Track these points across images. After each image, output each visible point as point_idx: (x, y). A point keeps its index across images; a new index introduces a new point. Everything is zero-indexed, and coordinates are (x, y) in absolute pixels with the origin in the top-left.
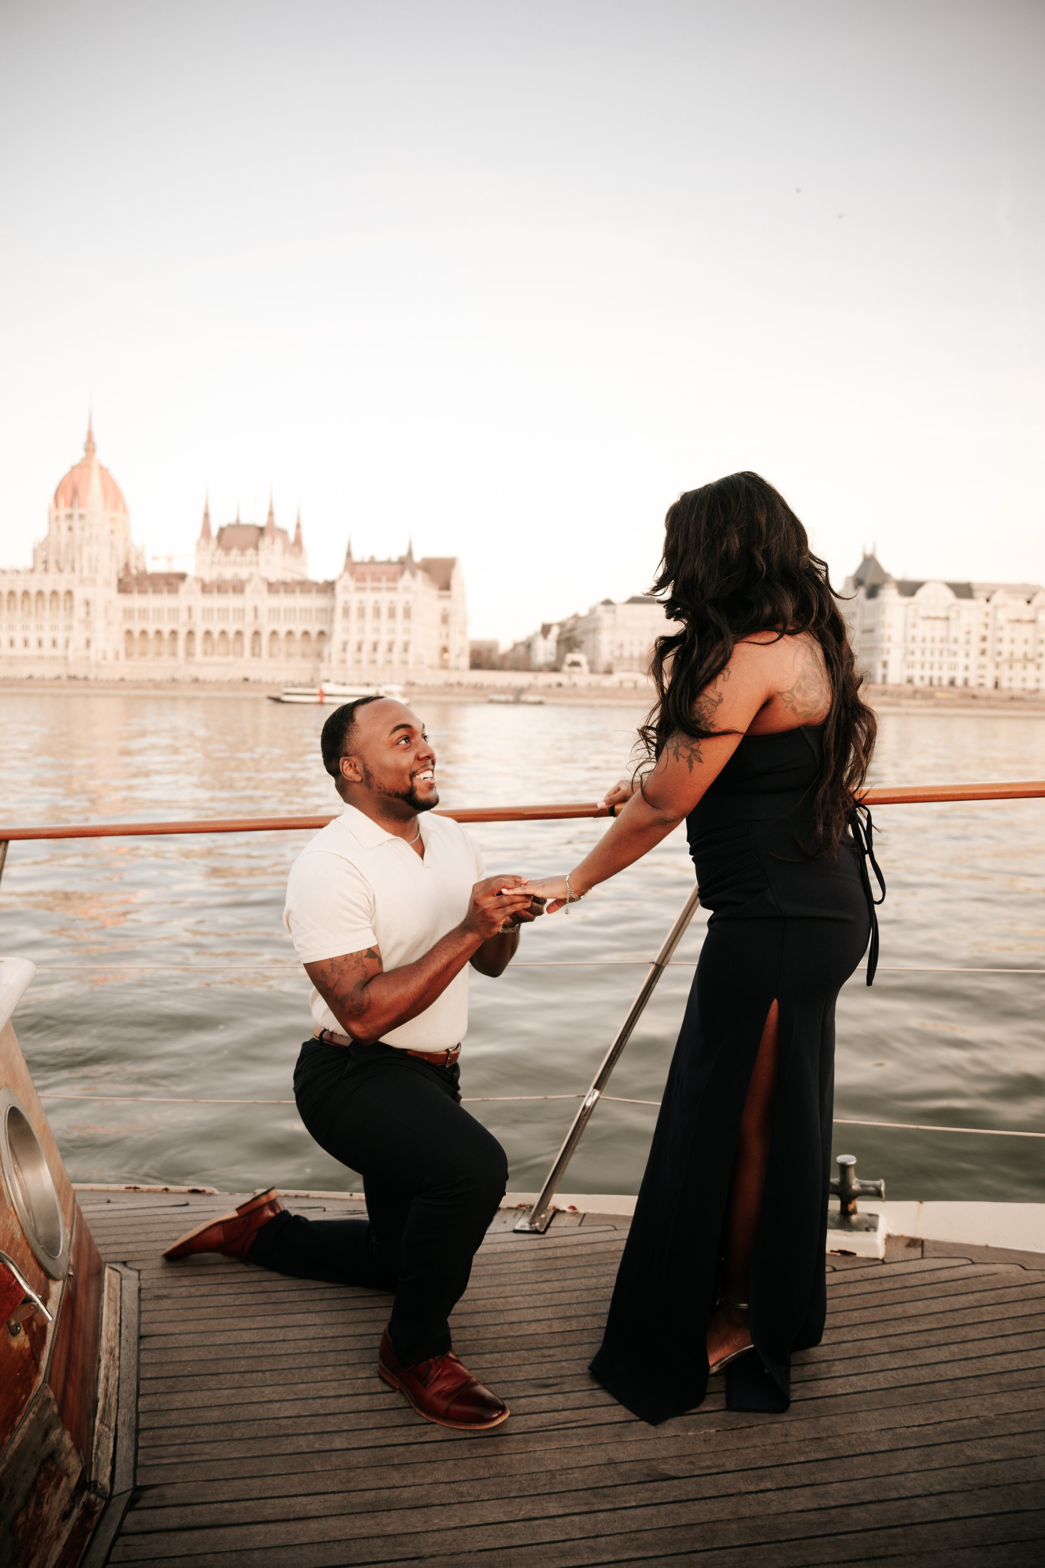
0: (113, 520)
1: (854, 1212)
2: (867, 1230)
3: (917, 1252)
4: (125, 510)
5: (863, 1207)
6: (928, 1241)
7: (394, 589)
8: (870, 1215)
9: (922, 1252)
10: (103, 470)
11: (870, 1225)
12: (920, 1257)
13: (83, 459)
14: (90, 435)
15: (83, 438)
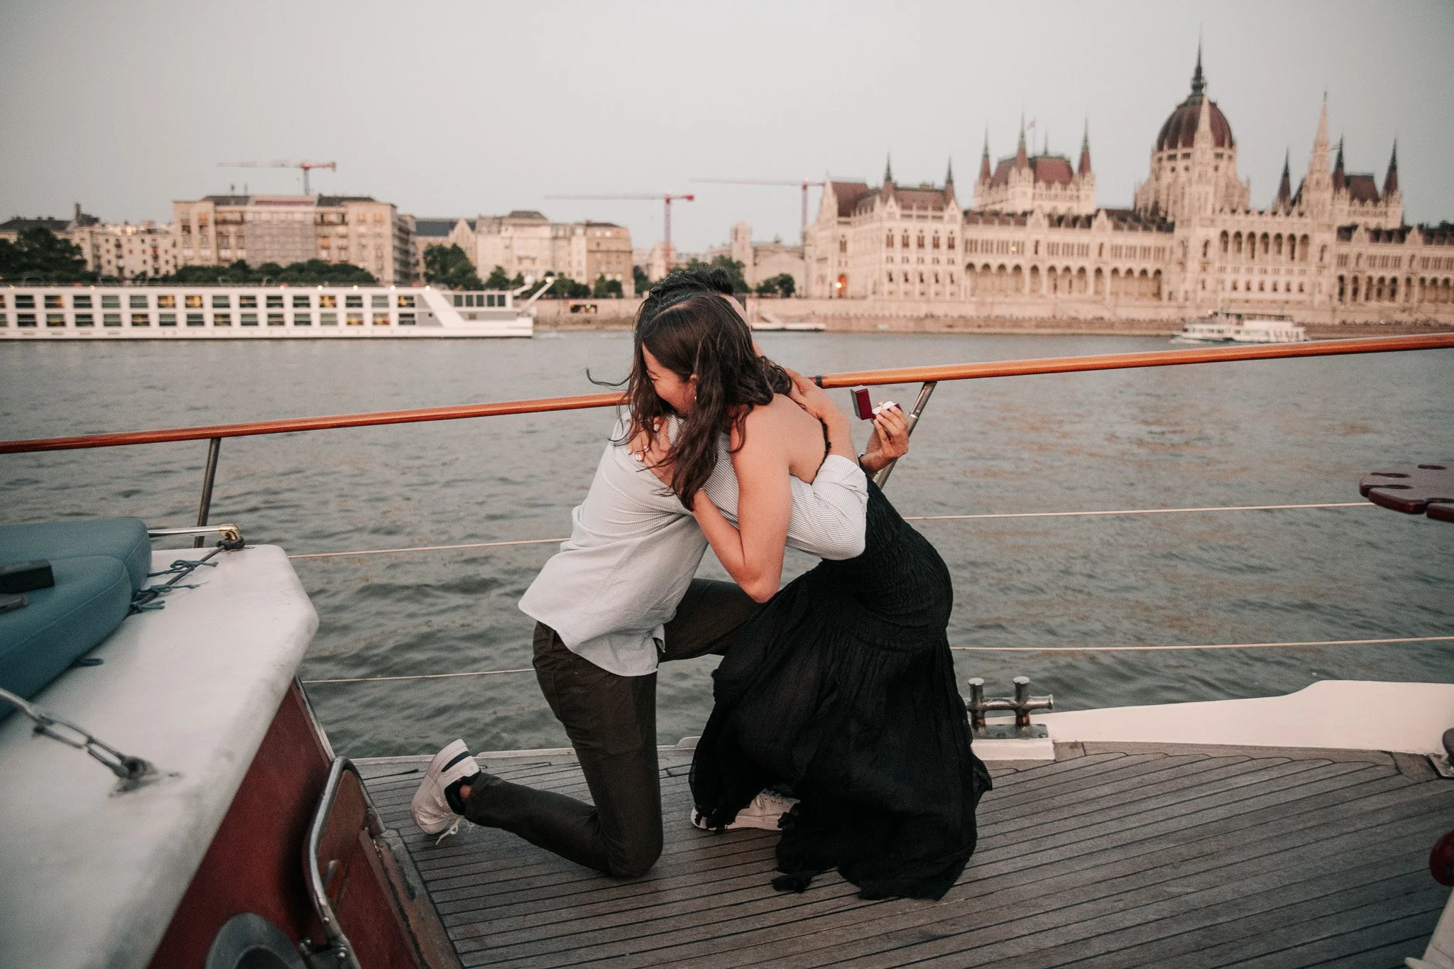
0: (1219, 156)
1: (1028, 724)
2: (1040, 736)
3: (1080, 752)
4: (1231, 144)
5: (1035, 719)
6: (1087, 742)
8: (1040, 725)
9: (1085, 751)
10: (1213, 105)
11: (1041, 733)
12: (1083, 754)
13: (1190, 97)
14: (1199, 71)
15: (1192, 74)
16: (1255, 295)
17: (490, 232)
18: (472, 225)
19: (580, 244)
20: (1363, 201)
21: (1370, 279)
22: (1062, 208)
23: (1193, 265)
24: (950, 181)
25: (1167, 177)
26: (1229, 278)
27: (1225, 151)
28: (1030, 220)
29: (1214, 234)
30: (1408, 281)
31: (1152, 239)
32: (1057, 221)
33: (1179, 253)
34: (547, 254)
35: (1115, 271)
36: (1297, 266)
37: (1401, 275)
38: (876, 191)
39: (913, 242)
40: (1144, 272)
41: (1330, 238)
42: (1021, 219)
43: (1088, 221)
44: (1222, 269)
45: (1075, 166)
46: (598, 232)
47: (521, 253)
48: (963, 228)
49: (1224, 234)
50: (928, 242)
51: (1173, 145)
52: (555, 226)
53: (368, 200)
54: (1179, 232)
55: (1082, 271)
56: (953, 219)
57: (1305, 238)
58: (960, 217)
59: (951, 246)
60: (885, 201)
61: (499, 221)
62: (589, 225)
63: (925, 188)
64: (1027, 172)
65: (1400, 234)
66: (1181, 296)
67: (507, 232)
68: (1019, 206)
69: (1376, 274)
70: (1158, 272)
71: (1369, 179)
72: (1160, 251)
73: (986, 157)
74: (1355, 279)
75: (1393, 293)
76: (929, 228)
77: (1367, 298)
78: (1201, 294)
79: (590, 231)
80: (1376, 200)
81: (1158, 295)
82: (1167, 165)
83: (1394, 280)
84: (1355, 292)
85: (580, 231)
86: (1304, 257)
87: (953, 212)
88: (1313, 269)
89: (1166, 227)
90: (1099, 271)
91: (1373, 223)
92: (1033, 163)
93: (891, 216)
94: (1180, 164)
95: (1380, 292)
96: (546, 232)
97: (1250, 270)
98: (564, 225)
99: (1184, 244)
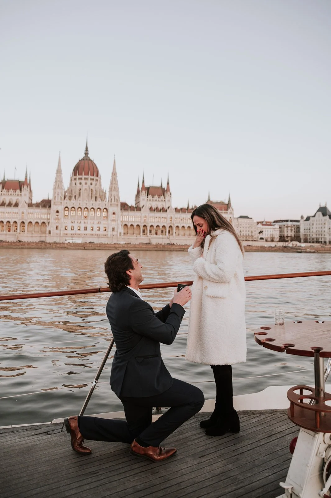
7: (227, 213)
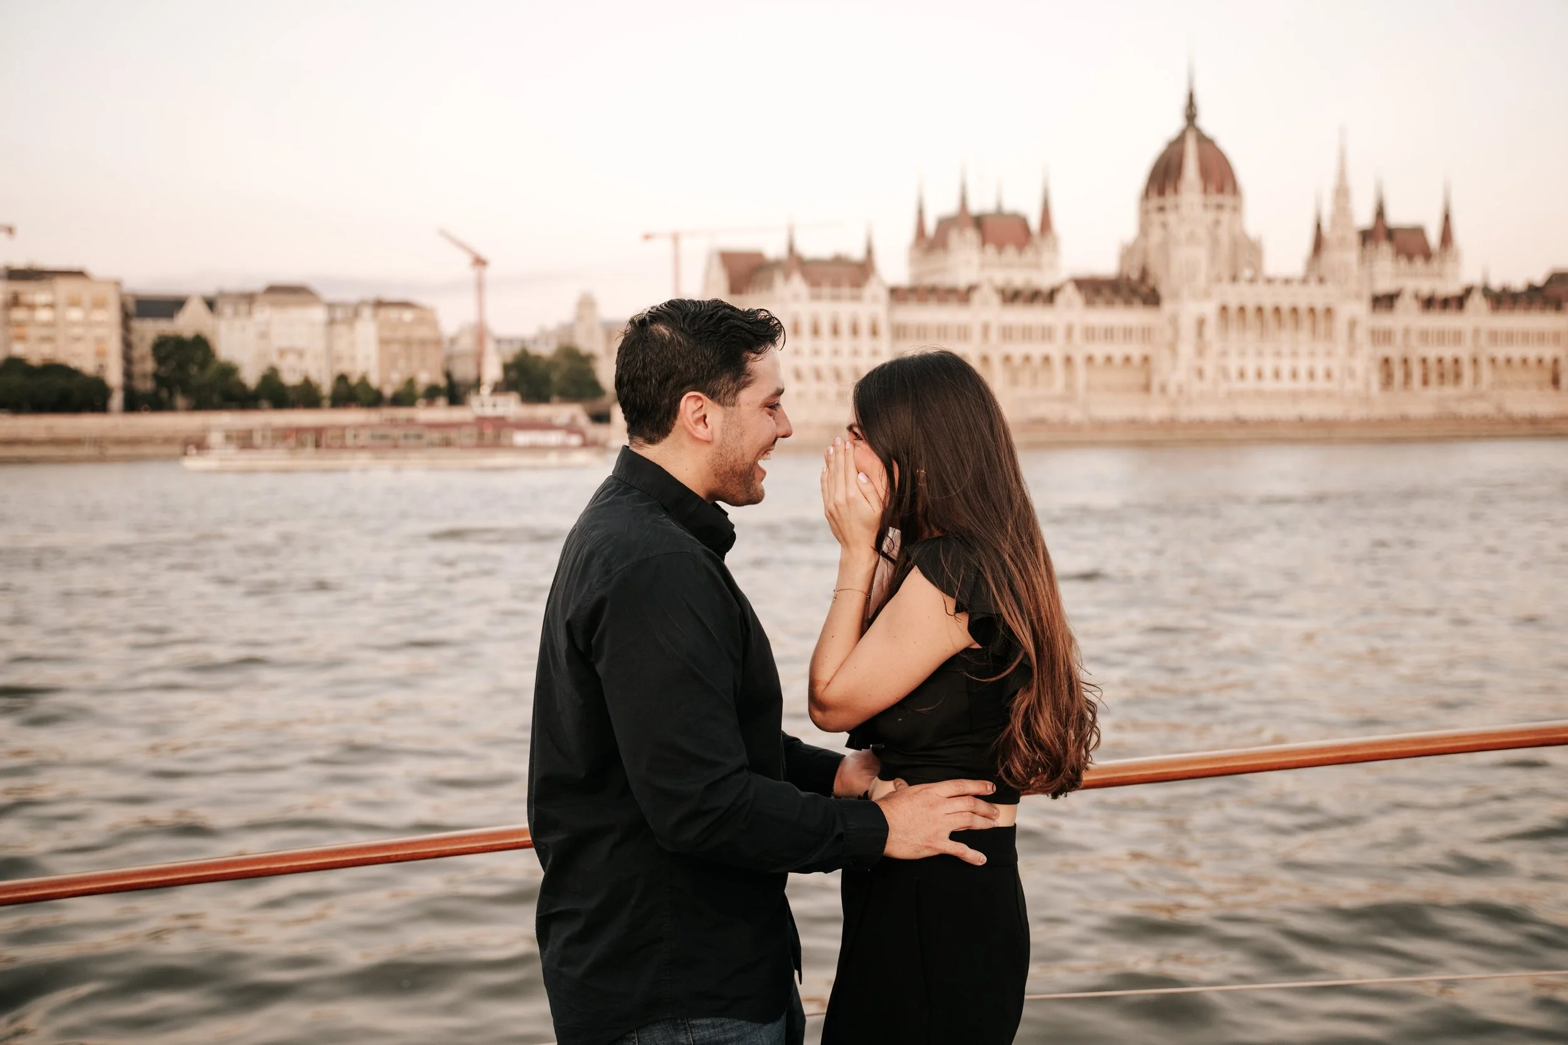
0: (1217, 207)
4: (1236, 189)
16: (1269, 384)
17: (236, 313)
18: (211, 304)
19: (367, 331)
20: (1410, 257)
21: (1424, 361)
22: (1019, 278)
23: (1186, 349)
24: (869, 252)
25: (1156, 235)
26: (1233, 365)
27: (1227, 199)
28: (976, 297)
29: (1210, 309)
30: (1475, 361)
31: (1134, 317)
32: (1012, 296)
33: (1168, 334)
34: (319, 345)
35: (1090, 359)
36: (1320, 347)
37: (1464, 352)
38: (776, 265)
39: (825, 329)
40: (1127, 359)
41: (1360, 309)
42: (964, 295)
43: (1051, 297)
44: (1224, 353)
45: (1034, 223)
46: (393, 314)
47: (284, 343)
48: (890, 309)
49: (1224, 309)
50: (845, 328)
51: (1161, 193)
52: (331, 306)
53: (79, 274)
54: (1167, 306)
55: (1047, 359)
56: (875, 299)
57: (1329, 311)
58: (884, 295)
59: (874, 332)
60: (787, 277)
61: (249, 298)
62: (379, 304)
63: (839, 261)
64: (971, 235)
65: (1459, 302)
66: (1172, 389)
67: (264, 314)
68: (961, 277)
69: (1432, 352)
70: (1146, 359)
71: (1418, 232)
72: (1146, 333)
73: (921, 213)
74: (1405, 361)
75: (1458, 376)
76: (845, 310)
77: (1425, 382)
78: (1197, 387)
79: (384, 313)
80: (1427, 255)
81: (1147, 388)
82: (1156, 218)
83: (1456, 361)
84: (1408, 376)
85: (367, 313)
86: (1329, 336)
87: (875, 290)
88: (1341, 349)
89: (1152, 299)
90: (1068, 360)
91: (1426, 287)
92: (979, 222)
93: (796, 297)
94: (1171, 218)
95: (1442, 376)
96: (318, 314)
97: (1260, 354)
98: (343, 305)
99: (1174, 321)
